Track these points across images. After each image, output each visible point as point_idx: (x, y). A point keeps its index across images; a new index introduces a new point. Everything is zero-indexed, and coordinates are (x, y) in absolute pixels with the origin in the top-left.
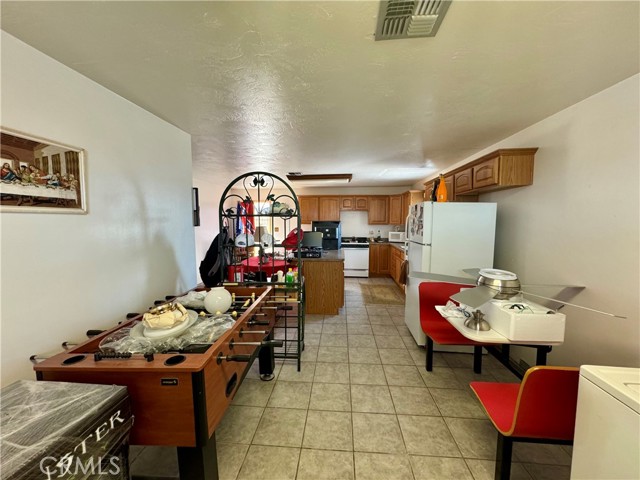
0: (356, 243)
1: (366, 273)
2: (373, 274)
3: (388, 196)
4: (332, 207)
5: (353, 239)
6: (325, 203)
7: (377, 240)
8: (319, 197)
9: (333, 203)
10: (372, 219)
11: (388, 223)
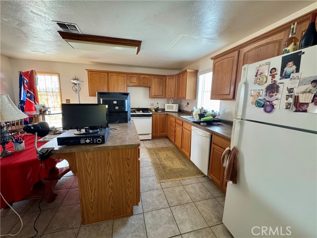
0: (141, 113)
1: (150, 137)
2: (155, 137)
3: (165, 76)
4: (120, 82)
5: (139, 110)
6: (114, 78)
7: (157, 110)
8: (108, 73)
9: (121, 78)
10: (153, 94)
11: (165, 97)
